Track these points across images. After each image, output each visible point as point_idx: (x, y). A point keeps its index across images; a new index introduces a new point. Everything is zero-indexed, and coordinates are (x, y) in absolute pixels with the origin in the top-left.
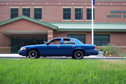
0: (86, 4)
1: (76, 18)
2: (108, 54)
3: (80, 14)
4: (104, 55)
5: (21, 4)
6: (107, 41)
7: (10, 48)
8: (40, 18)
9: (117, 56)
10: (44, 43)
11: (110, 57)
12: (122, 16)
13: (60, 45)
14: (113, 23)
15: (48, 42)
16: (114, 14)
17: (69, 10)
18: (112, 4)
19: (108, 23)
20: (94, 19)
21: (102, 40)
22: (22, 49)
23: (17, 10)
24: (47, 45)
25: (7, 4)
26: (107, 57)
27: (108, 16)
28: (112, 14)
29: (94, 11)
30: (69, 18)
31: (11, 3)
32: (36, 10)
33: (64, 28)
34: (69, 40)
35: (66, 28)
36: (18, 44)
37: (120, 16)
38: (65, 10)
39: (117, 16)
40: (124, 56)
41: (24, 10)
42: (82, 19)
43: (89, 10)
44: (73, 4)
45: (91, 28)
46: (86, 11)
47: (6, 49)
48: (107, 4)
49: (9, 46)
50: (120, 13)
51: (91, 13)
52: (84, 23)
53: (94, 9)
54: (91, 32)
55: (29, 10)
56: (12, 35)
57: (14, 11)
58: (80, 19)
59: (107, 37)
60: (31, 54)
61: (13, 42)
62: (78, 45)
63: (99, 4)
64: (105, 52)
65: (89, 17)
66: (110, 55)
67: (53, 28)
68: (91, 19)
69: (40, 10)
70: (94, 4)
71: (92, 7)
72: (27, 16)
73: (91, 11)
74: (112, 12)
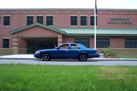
0: (90, 12)
1: (82, 24)
2: (107, 56)
3: (85, 21)
4: (105, 57)
5: (35, 12)
6: (107, 45)
7: (27, 49)
8: (52, 24)
9: (115, 58)
10: (55, 48)
11: (109, 58)
12: (120, 23)
13: (68, 50)
14: (112, 29)
15: (58, 47)
16: (113, 21)
17: (76, 17)
18: (111, 13)
19: (108, 28)
20: (96, 25)
21: (103, 43)
22: (37, 52)
23: (32, 17)
24: (57, 50)
25: (24, 12)
26: (107, 58)
27: (108, 23)
28: (112, 21)
29: (96, 19)
30: (76, 24)
31: (27, 12)
32: (48, 17)
33: (72, 33)
34: (75, 45)
35: (73, 33)
36: (33, 46)
37: (118, 22)
38: (72, 17)
39: (116, 23)
40: (121, 57)
41: (38, 17)
42: (87, 25)
43: (92, 18)
44: (79, 12)
45: (94, 33)
46: (90, 19)
47: (23, 50)
48: (107, 13)
49: (26, 48)
50: (118, 20)
51: (94, 20)
52: (89, 28)
53: (96, 17)
54: (94, 36)
55: (42, 17)
56: (28, 38)
57: (30, 19)
58: (85, 25)
59: (107, 41)
60: (44, 57)
61: (29, 44)
62: (83, 50)
63: (101, 13)
64: (105, 54)
65: (92, 24)
66: (110, 57)
67: (62, 33)
68: (94, 25)
69: (52, 17)
70: (96, 13)
71: (95, 16)
72: (40, 23)
73: (94, 19)
74: (111, 20)
